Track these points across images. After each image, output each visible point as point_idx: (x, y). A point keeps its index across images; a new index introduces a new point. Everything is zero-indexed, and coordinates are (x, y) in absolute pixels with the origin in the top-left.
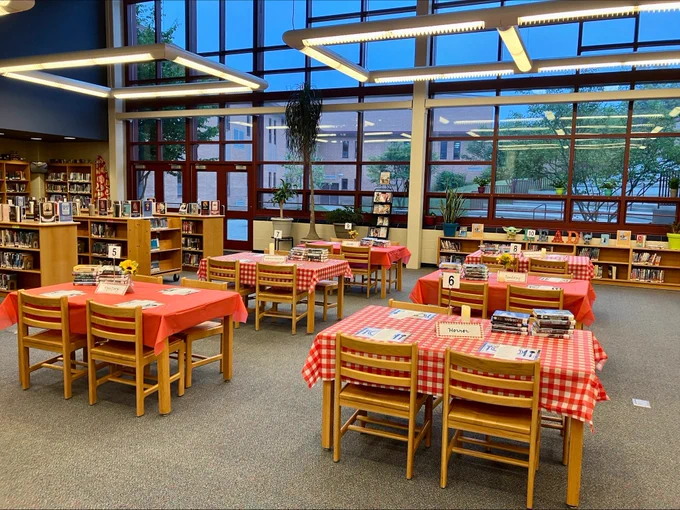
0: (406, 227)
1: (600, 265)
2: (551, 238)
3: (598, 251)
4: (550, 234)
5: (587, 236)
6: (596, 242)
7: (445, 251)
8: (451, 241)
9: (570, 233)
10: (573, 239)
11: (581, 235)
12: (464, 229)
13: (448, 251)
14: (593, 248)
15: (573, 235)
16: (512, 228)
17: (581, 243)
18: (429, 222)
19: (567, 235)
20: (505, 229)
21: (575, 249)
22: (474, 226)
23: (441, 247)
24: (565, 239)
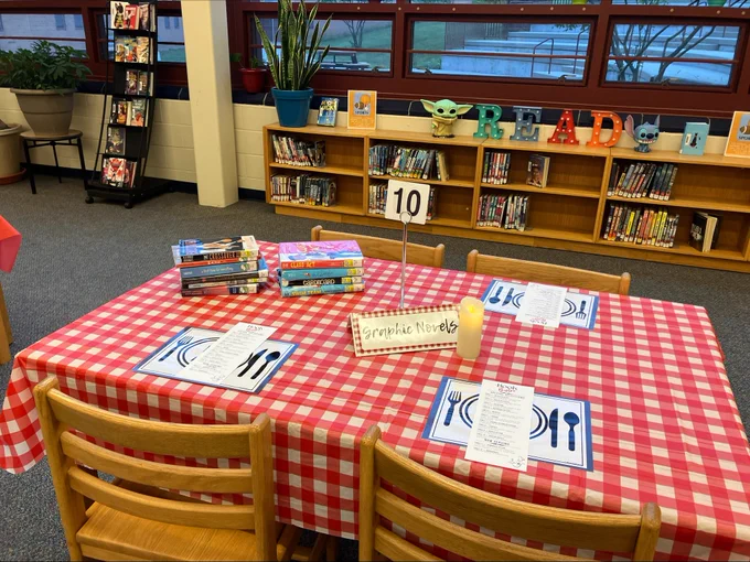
0: (186, 97)
1: (671, 210)
2: (547, 131)
3: (672, 173)
4: (543, 122)
5: (645, 128)
6: (668, 146)
7: (280, 163)
8: (297, 137)
9: (599, 116)
10: (606, 135)
11: (629, 123)
12: (332, 104)
13: (290, 164)
14: (660, 164)
15: (607, 124)
16: (447, 104)
17: (625, 147)
18: (247, 83)
19: (589, 123)
20: (428, 105)
21: (608, 165)
22: (354, 96)
23: (273, 155)
24: (582, 133)
